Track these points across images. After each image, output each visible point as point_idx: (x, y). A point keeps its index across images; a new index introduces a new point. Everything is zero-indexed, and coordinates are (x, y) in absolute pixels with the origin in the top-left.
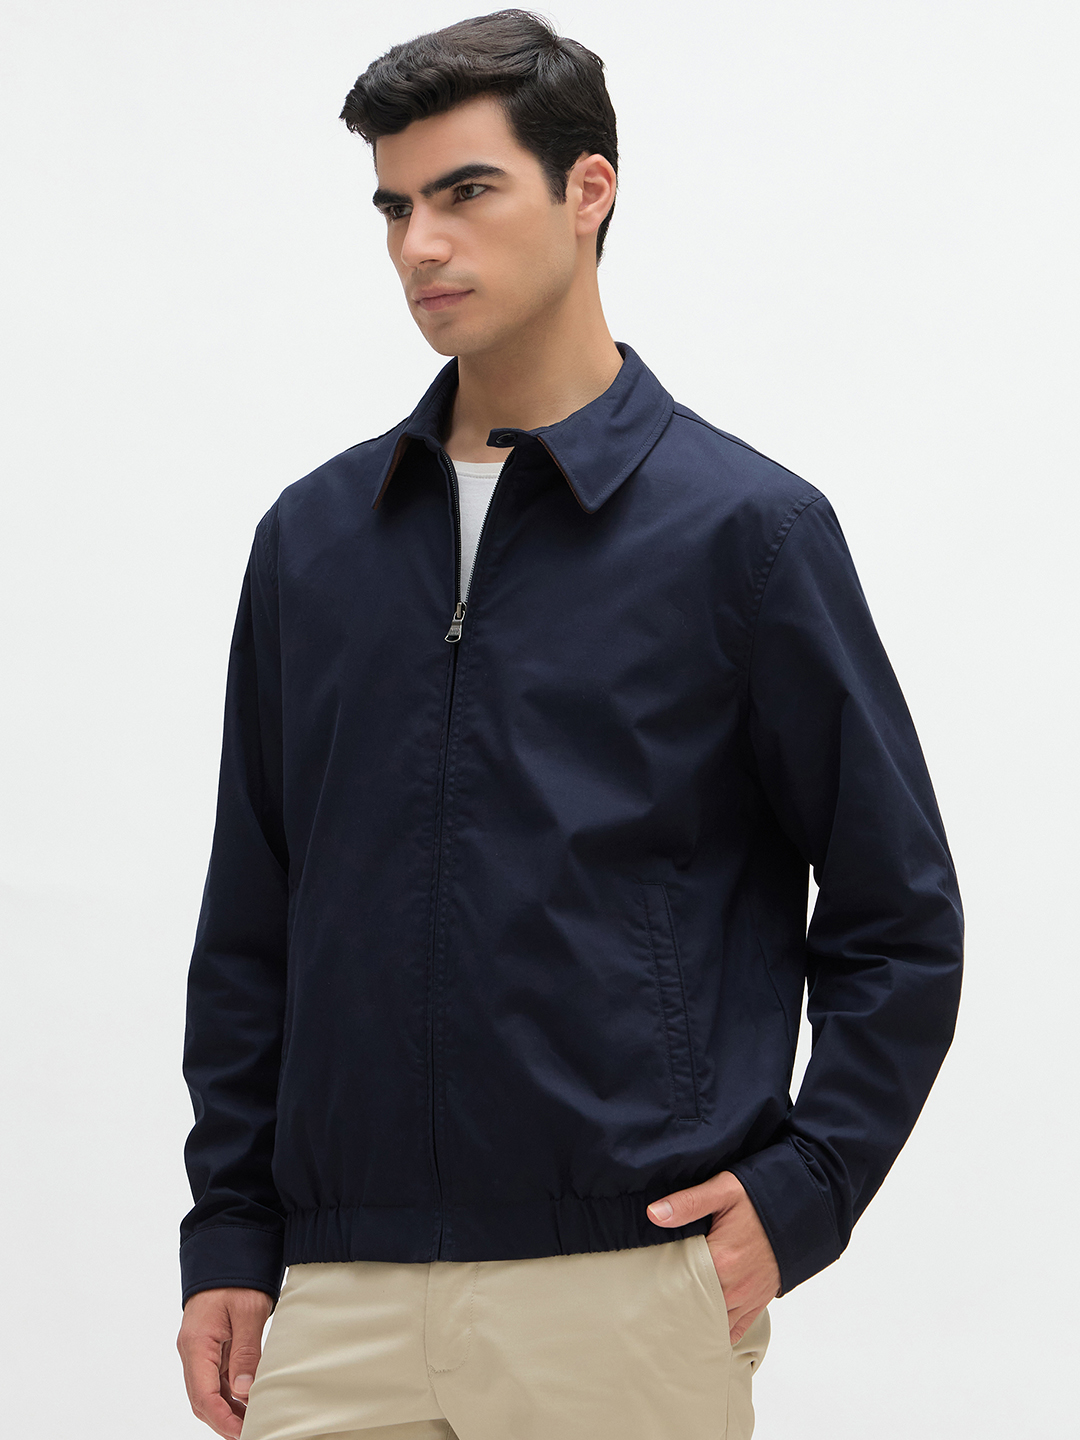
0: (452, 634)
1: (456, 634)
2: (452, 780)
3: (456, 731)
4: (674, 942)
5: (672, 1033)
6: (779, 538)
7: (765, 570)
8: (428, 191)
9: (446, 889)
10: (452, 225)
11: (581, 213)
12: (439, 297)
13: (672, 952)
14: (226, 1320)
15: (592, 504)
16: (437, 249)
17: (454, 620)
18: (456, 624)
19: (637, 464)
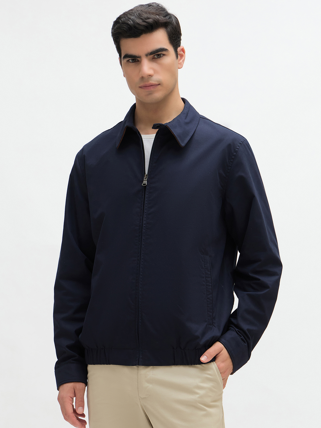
0: (144, 183)
1: (145, 183)
2: (145, 225)
3: (146, 211)
4: (211, 273)
5: (208, 300)
6: (236, 151)
7: (232, 160)
8: (147, 55)
9: (143, 257)
10: (154, 65)
11: (179, 62)
12: (150, 86)
13: (210, 276)
14: (74, 392)
15: (183, 145)
16: (151, 72)
17: (144, 179)
18: (145, 180)
19: (193, 133)
